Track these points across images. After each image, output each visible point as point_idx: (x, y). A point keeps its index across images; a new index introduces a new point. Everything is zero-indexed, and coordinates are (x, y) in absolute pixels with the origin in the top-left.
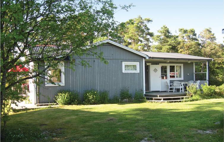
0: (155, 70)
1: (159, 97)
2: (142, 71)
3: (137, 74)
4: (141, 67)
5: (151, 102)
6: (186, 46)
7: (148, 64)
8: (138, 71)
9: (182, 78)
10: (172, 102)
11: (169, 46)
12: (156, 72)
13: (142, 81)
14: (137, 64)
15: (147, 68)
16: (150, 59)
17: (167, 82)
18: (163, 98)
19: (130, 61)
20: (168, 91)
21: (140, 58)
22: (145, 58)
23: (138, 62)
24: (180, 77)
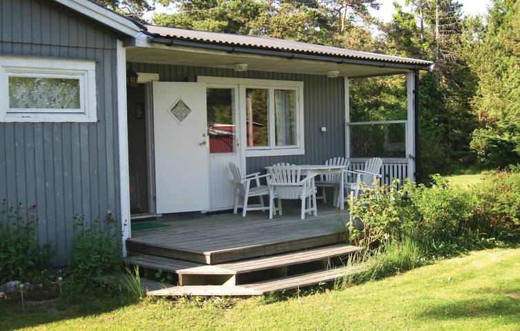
0: (181, 109)
1: (212, 264)
2: (109, 114)
3: (85, 131)
4: (108, 88)
5: (170, 298)
6: (275, 25)
7: (143, 78)
8: (88, 112)
9: (299, 149)
10: (290, 293)
11: (217, 22)
12: (181, 118)
13: (110, 167)
14: (85, 72)
15: (139, 100)
16: (157, 46)
17: (233, 168)
18: (232, 269)
19: (40, 55)
20: (240, 210)
21: (101, 41)
22: (127, 40)
23: (86, 59)
24: (291, 141)
